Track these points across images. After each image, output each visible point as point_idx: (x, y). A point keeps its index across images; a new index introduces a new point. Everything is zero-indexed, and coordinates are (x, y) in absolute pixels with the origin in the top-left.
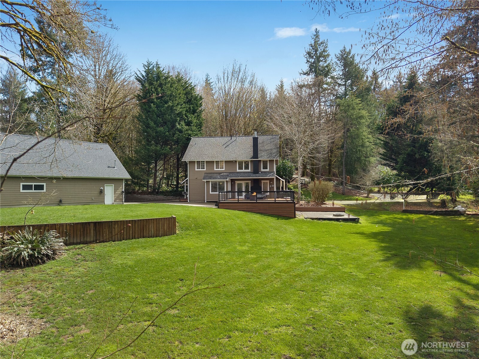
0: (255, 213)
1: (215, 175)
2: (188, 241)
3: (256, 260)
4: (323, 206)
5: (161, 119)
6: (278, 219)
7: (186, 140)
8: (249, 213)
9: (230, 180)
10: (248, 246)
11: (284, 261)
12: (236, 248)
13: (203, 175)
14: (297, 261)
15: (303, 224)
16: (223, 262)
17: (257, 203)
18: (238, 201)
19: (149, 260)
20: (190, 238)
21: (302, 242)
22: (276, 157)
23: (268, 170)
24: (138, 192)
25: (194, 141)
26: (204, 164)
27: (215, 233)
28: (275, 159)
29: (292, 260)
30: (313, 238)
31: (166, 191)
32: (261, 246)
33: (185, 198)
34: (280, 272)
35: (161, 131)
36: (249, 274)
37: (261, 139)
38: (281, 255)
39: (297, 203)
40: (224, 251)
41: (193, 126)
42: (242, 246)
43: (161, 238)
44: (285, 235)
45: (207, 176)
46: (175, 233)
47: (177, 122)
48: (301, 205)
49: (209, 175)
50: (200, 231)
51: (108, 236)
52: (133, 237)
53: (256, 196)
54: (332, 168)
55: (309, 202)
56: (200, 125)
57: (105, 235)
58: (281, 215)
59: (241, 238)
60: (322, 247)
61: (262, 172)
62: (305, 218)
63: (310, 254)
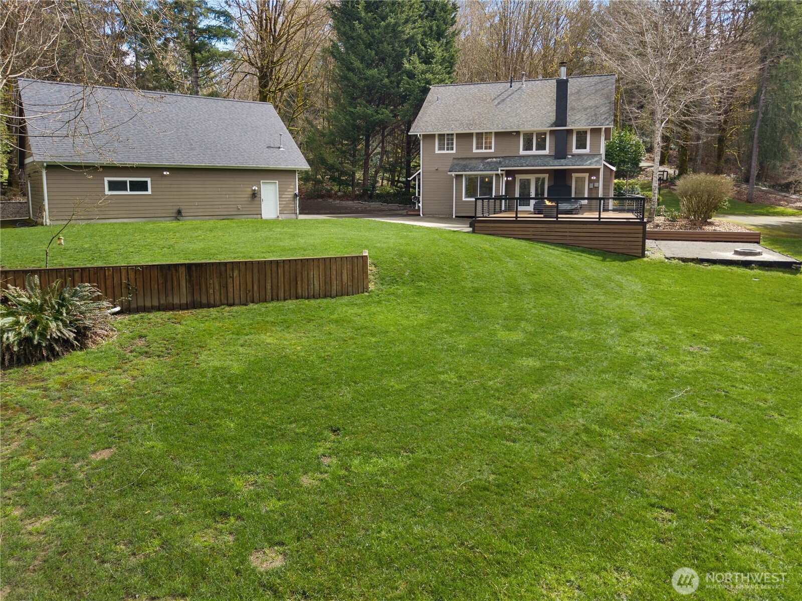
0: (552, 244)
1: (474, 162)
2: (389, 311)
3: (539, 378)
4: (708, 229)
5: (373, 52)
6: (604, 260)
7: (421, 91)
8: (538, 246)
9: (504, 172)
10: (524, 331)
11: (614, 383)
12: (495, 335)
13: (450, 162)
14: (649, 386)
15: (663, 273)
16: (452, 377)
17: (557, 222)
18: (517, 217)
19: (284, 361)
20: (395, 303)
21: (659, 324)
22: (607, 122)
23: (587, 151)
24: (336, 194)
25: (436, 93)
26: (452, 140)
27: (453, 291)
28: (603, 127)
29: (634, 383)
30: (689, 314)
31: (388, 193)
32: (557, 331)
33: (417, 208)
34: (601, 423)
35: (373, 77)
36: (514, 423)
37: (574, 85)
38: (605, 364)
39: (649, 222)
40: (463, 341)
41: (436, 63)
42: (511, 330)
43: (333, 300)
44: (618, 302)
45: (457, 165)
46: (365, 289)
47: (405, 56)
48: (658, 226)
49: (461, 163)
50: (421, 286)
51: (218, 294)
52: (275, 297)
53: (557, 207)
54: (725, 148)
55: (674, 219)
56: (449, 63)
57: (211, 291)
58: (613, 250)
59: (510, 307)
60: (714, 341)
61: (573, 155)
62: (667, 258)
63: (683, 362)
